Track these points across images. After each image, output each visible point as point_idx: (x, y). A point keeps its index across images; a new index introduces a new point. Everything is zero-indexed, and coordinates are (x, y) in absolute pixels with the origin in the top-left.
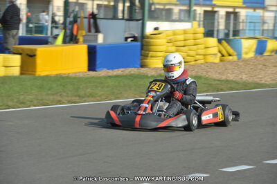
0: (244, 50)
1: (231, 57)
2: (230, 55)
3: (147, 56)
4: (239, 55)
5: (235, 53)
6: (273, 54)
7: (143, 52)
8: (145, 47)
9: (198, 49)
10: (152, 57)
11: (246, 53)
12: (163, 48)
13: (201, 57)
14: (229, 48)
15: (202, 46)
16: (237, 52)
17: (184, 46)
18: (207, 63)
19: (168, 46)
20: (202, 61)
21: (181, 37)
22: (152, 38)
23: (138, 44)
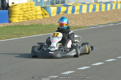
0: (52, 12)
1: (47, 16)
2: (46, 15)
3: (11, 17)
4: (50, 14)
5: (48, 14)
6: (63, 13)
7: (9, 15)
8: (10, 12)
9: (33, 12)
10: (13, 17)
11: (53, 14)
12: (18, 12)
13: (34, 16)
14: (45, 11)
15: (35, 11)
16: (49, 13)
17: (27, 11)
18: (37, 19)
19: (20, 12)
20: (35, 18)
21: (25, 7)
22: (12, 8)
23: (7, 11)
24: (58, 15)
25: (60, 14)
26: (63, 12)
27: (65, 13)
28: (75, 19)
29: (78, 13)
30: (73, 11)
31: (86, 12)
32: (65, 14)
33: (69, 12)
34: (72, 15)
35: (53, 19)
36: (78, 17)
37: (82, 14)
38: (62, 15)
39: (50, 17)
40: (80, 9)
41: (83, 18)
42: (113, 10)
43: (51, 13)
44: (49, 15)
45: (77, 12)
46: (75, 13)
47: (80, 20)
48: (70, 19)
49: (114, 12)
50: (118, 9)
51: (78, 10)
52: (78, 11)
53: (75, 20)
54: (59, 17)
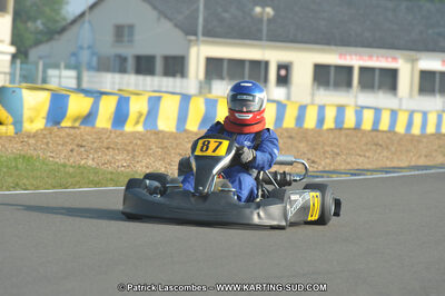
24: (55, 129)
25: (63, 124)
26: (75, 120)
27: (82, 123)
28: (130, 148)
29: (140, 128)
30: (120, 117)
31: (174, 130)
32: (83, 127)
33: (104, 120)
34: (113, 135)
35: (32, 141)
36: (139, 142)
37: (157, 133)
38: (72, 131)
39: (16, 133)
40: (149, 112)
41: (162, 148)
42: (287, 130)
43: (22, 116)
44: (14, 124)
45: (137, 123)
46: (129, 127)
47: (149, 155)
48: (108, 148)
49: (291, 137)
50: (307, 130)
51: (141, 115)
52: (142, 119)
53: (128, 152)
54: (56, 136)
